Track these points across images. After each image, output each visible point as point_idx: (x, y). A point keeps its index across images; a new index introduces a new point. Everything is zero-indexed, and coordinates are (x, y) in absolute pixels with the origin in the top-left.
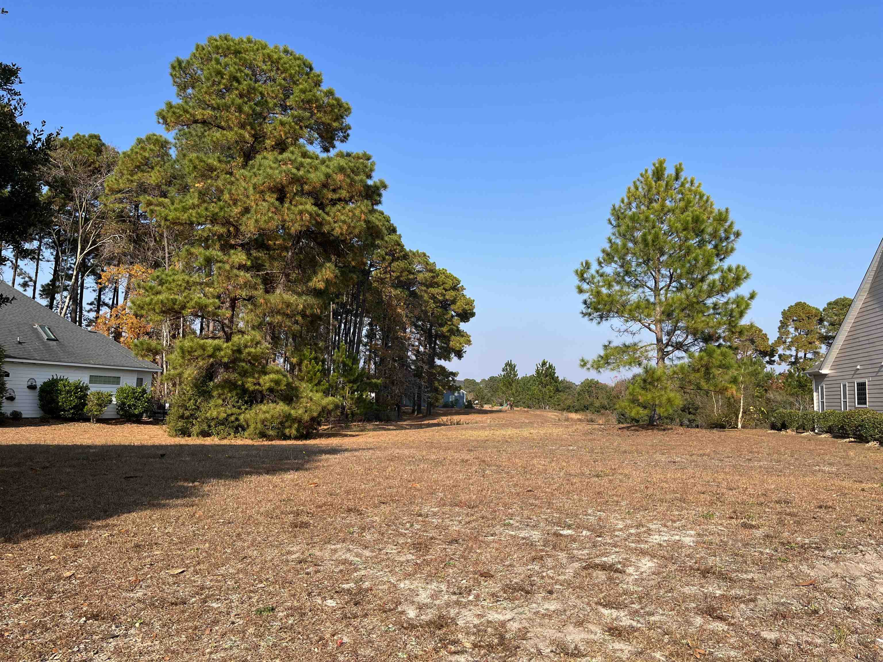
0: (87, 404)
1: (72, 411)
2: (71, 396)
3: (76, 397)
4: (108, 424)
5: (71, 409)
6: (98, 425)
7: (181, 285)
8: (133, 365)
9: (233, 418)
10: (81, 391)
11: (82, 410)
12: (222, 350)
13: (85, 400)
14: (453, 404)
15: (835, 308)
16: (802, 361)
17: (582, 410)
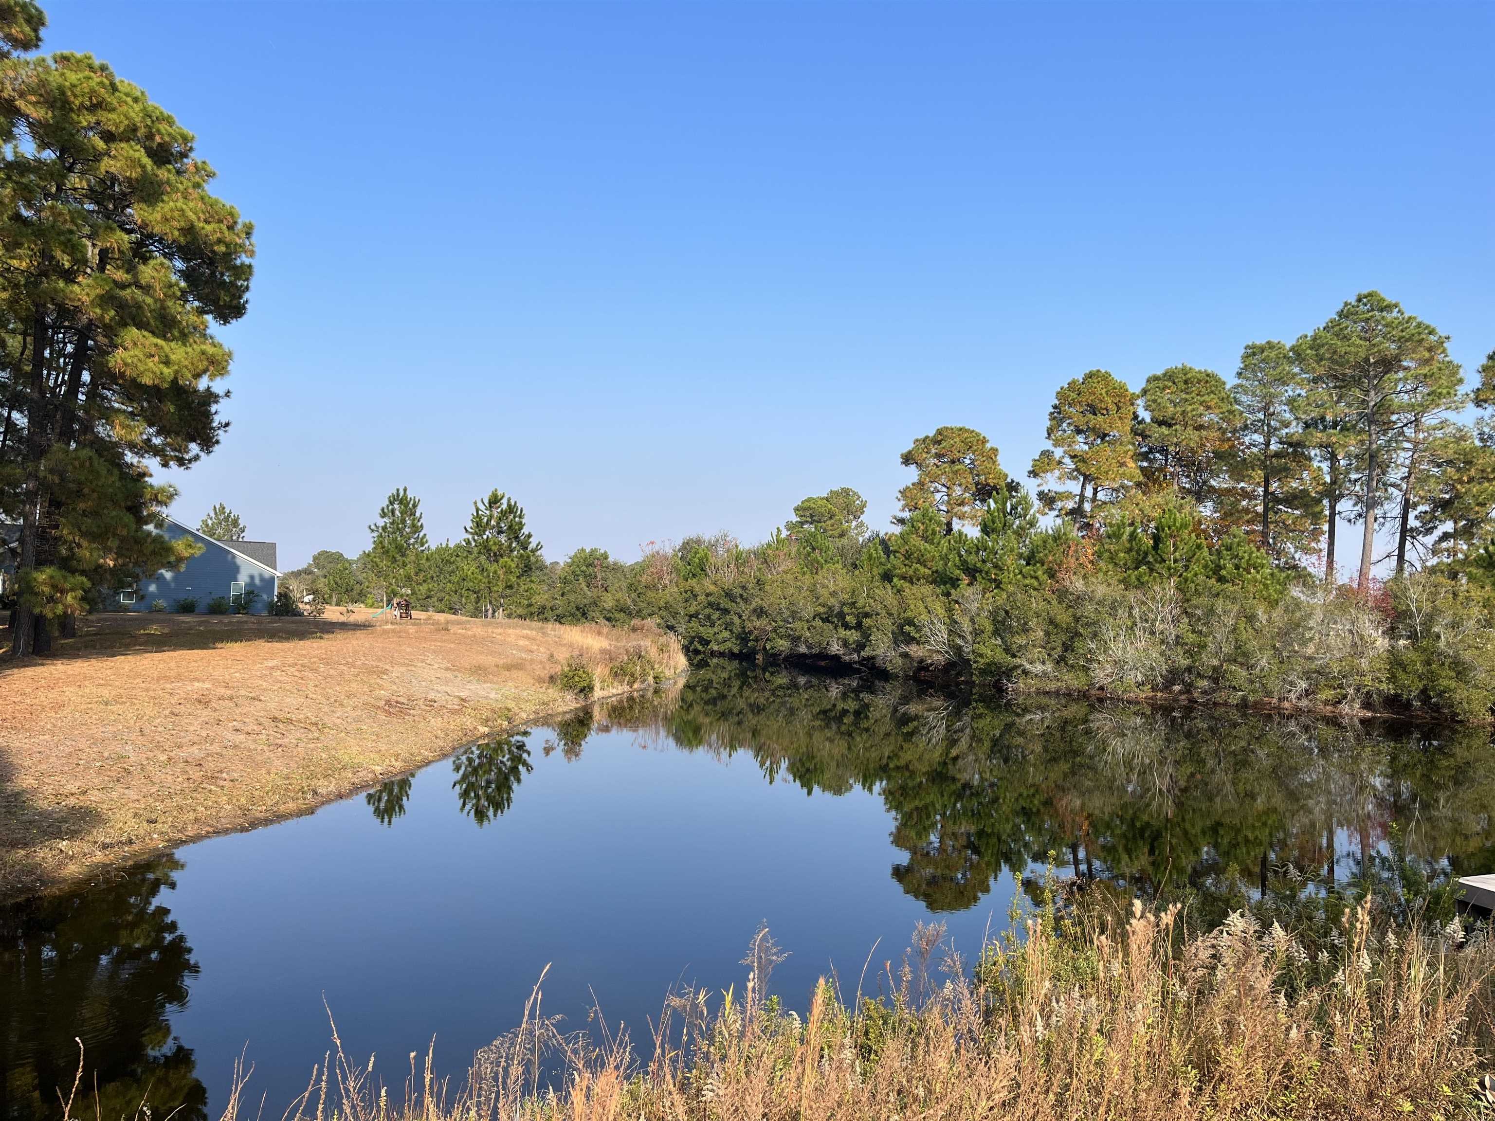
14: (241, 605)
15: (1169, 388)
16: (1087, 507)
17: (573, 615)
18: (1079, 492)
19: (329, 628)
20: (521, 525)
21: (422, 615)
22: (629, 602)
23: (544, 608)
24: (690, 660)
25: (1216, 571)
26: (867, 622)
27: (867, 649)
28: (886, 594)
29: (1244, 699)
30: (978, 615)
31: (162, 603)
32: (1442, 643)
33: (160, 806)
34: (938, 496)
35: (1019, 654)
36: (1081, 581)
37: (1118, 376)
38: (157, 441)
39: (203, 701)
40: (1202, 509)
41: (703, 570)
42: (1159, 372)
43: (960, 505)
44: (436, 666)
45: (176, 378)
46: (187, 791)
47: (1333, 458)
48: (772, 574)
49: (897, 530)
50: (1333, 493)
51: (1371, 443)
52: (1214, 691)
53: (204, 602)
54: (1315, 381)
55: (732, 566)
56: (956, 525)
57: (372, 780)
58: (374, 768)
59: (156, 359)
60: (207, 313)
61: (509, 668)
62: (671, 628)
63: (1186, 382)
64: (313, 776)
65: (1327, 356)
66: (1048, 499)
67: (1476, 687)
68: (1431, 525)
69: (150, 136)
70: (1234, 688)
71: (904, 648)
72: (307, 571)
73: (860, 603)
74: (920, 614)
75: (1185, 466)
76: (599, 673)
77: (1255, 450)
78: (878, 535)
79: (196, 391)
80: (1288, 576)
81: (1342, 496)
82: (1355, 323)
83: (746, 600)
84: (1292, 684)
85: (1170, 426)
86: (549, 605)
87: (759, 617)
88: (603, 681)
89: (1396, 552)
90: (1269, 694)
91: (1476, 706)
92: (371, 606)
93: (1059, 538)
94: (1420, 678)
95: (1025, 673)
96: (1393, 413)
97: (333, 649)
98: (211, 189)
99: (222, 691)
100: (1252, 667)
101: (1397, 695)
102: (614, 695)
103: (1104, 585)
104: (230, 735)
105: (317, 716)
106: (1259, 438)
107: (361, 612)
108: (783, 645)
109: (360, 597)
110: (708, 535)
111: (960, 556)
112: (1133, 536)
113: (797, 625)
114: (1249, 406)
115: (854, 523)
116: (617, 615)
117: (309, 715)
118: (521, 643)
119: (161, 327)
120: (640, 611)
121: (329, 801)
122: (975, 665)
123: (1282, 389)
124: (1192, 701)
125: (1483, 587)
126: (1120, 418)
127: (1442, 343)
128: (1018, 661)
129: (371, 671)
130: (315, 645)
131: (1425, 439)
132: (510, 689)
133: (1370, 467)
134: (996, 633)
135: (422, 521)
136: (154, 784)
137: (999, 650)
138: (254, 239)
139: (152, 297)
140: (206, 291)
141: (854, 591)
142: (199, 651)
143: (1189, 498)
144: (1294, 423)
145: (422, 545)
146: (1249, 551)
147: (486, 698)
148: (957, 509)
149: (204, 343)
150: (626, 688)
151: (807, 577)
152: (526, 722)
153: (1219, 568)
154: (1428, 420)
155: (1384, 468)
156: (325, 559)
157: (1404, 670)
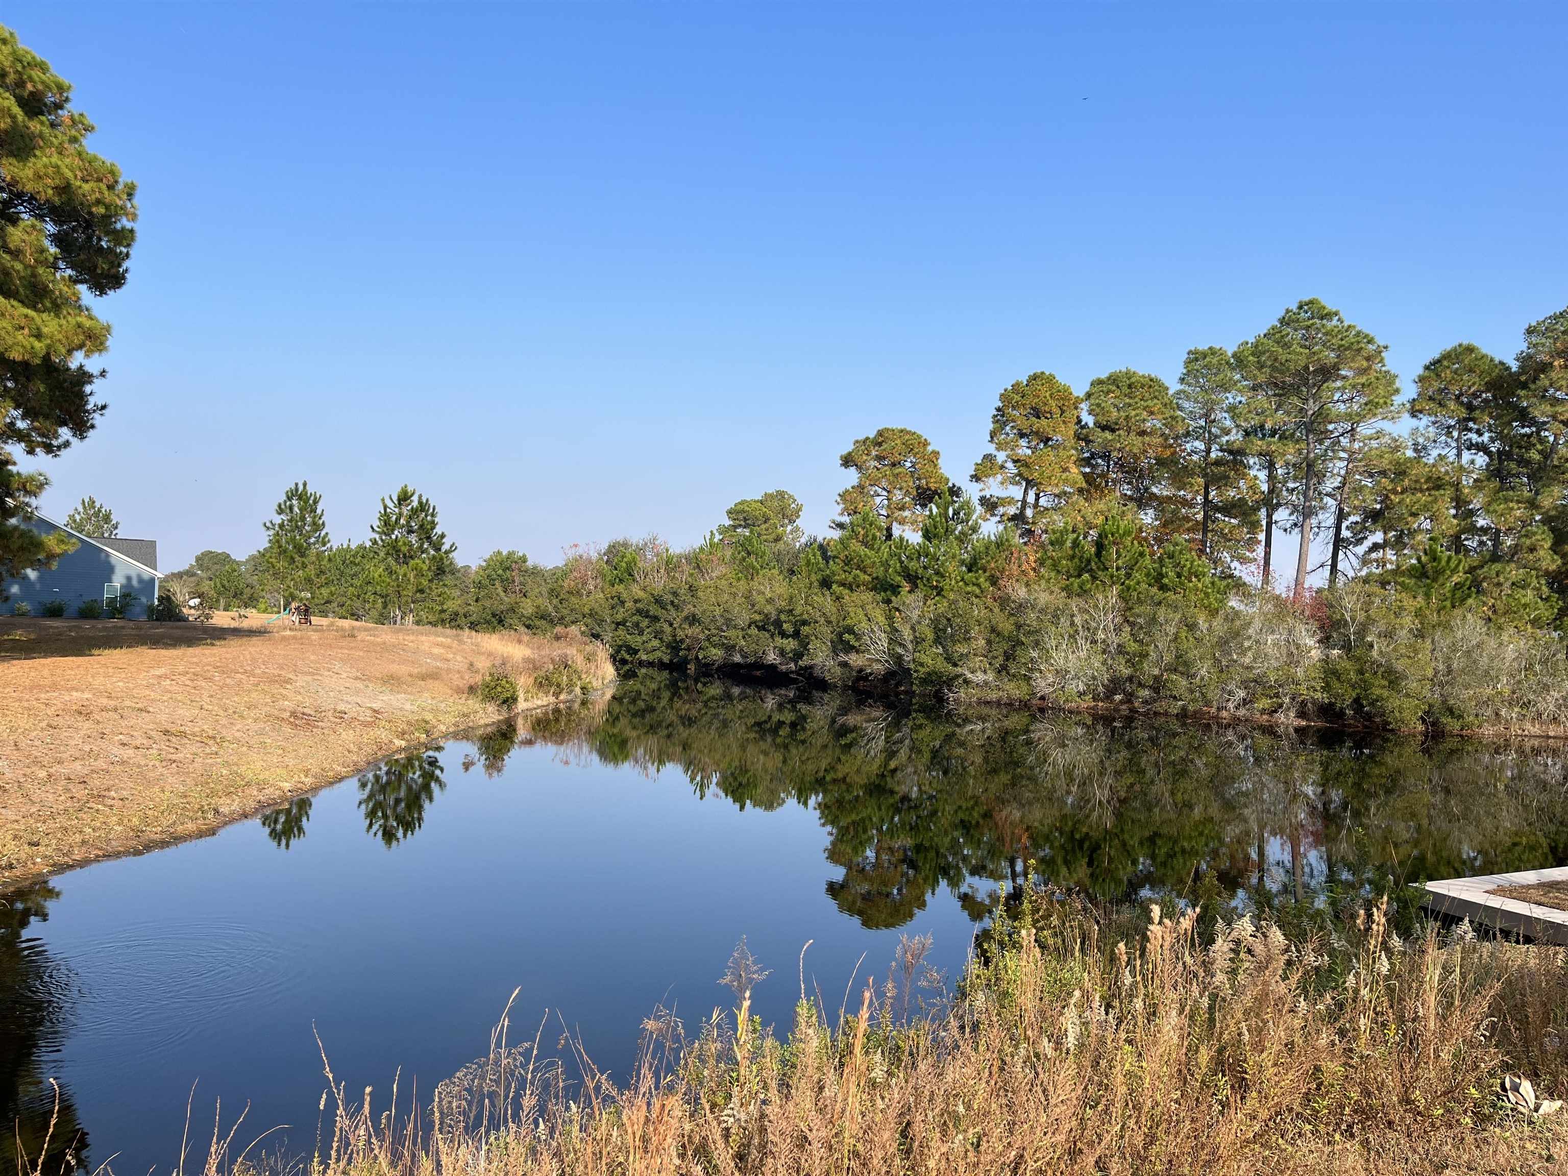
14: (116, 609)
15: (1113, 392)
16: (1029, 513)
17: (488, 622)
18: (1020, 497)
19: (220, 634)
20: (433, 524)
21: (324, 622)
22: (550, 609)
23: (457, 614)
24: (617, 670)
25: (1158, 580)
26: (805, 630)
27: (805, 658)
28: (825, 601)
29: (1184, 708)
30: (919, 623)
31: (25, 606)
32: (1375, 653)
33: (42, 828)
34: (878, 500)
35: (960, 663)
36: (1024, 590)
37: (1062, 379)
38: (21, 425)
39: (83, 712)
40: (1143, 517)
41: (630, 575)
42: (1104, 376)
43: (900, 509)
44: (344, 675)
45: (48, 354)
46: (71, 810)
47: (1271, 466)
48: (705, 580)
49: (836, 534)
50: (1270, 502)
51: (1308, 453)
52: (1155, 701)
53: (74, 605)
54: (1254, 388)
55: (662, 571)
56: (897, 531)
57: (279, 797)
58: (281, 784)
59: (26, 331)
60: (81, 282)
61: (423, 678)
62: (596, 636)
63: (1130, 386)
64: (213, 794)
65: (1269, 363)
66: (990, 505)
67: (1407, 695)
68: (1361, 535)
69: (20, 84)
70: (1175, 697)
71: (843, 657)
72: (189, 573)
73: (797, 612)
74: (860, 622)
75: (1126, 472)
76: (523, 682)
77: (1195, 458)
78: (815, 540)
79: (68, 369)
80: (1228, 585)
81: (1279, 505)
82: (1296, 330)
83: (677, 608)
84: (1230, 693)
85: (1113, 431)
86: (461, 612)
87: (691, 625)
88: (527, 692)
89: (1330, 562)
90: (1208, 704)
91: (1406, 715)
92: (264, 612)
93: (1002, 544)
94: (1353, 687)
95: (967, 682)
96: (1330, 423)
97: (228, 656)
98: (89, 144)
99: (104, 701)
100: (1194, 676)
101: (1331, 705)
102: (539, 707)
103: (1047, 593)
104: (117, 750)
105: (214, 729)
106: (1200, 445)
107: (254, 618)
108: (716, 654)
109: (251, 602)
110: (636, 537)
111: (902, 562)
112: (1076, 544)
113: (731, 633)
114: (1191, 412)
115: (789, 528)
116: (538, 623)
117: (205, 727)
118: (436, 651)
119: (31, 297)
120: (562, 618)
121: (232, 821)
122: (915, 675)
123: (1222, 396)
124: (1133, 710)
125: (1415, 597)
126: (1064, 422)
127: (1380, 352)
128: (959, 670)
129: (272, 681)
130: (207, 652)
131: (1360, 449)
132: (426, 700)
133: (1308, 477)
134: (937, 641)
135: (323, 518)
136: (34, 803)
137: (940, 660)
138: (135, 201)
139: (21, 262)
140: (82, 257)
141: (791, 598)
142: (74, 658)
143: (1131, 505)
144: (1234, 431)
145: (324, 544)
146: (1189, 558)
147: (401, 709)
148: (897, 513)
149: (80, 315)
150: (552, 699)
151: (742, 582)
152: (445, 736)
153: (1161, 576)
154: (1365, 430)
155: (1321, 477)
156: (208, 560)
157: (1338, 679)
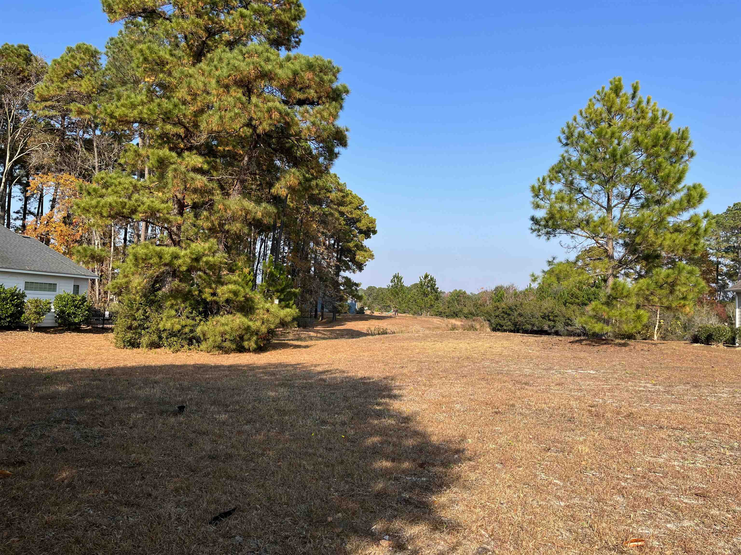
0: (24, 313)
1: (8, 320)
2: (7, 303)
3: (13, 305)
4: (47, 333)
5: (8, 317)
6: (36, 334)
7: (128, 189)
8: (69, 272)
9: (187, 330)
10: (18, 299)
11: (19, 318)
12: (180, 258)
13: (22, 308)
20: (435, 285)
22: (474, 311)
23: (441, 312)
26: (556, 319)
28: (563, 309)
41: (502, 299)
48: (526, 301)
55: (513, 297)
62: (488, 321)
65: (721, 225)
71: (567, 328)
73: (555, 312)
74: (572, 316)
83: (516, 311)
87: (520, 317)
107: (386, 313)
108: (529, 327)
110: (506, 284)
113: (533, 320)
116: (469, 315)
120: (477, 314)
141: (553, 308)
151: (539, 302)
